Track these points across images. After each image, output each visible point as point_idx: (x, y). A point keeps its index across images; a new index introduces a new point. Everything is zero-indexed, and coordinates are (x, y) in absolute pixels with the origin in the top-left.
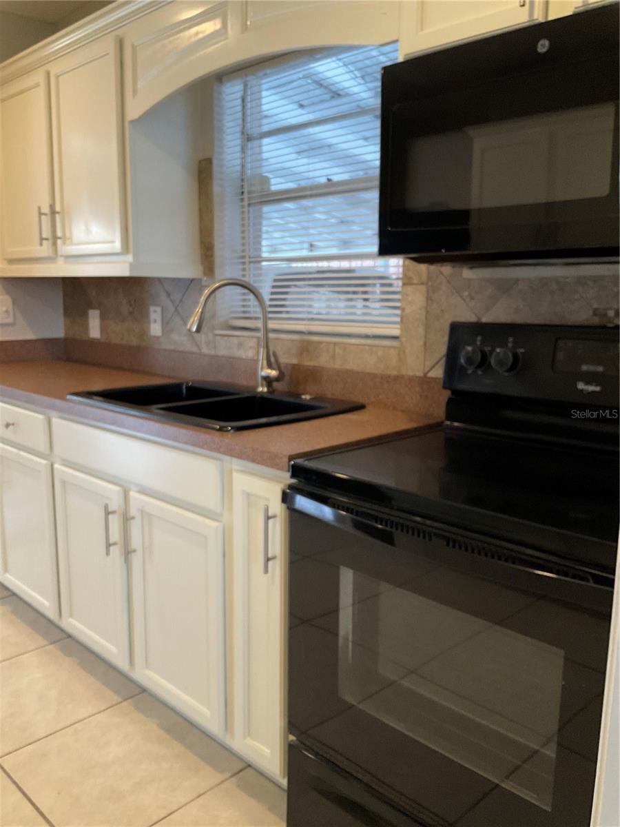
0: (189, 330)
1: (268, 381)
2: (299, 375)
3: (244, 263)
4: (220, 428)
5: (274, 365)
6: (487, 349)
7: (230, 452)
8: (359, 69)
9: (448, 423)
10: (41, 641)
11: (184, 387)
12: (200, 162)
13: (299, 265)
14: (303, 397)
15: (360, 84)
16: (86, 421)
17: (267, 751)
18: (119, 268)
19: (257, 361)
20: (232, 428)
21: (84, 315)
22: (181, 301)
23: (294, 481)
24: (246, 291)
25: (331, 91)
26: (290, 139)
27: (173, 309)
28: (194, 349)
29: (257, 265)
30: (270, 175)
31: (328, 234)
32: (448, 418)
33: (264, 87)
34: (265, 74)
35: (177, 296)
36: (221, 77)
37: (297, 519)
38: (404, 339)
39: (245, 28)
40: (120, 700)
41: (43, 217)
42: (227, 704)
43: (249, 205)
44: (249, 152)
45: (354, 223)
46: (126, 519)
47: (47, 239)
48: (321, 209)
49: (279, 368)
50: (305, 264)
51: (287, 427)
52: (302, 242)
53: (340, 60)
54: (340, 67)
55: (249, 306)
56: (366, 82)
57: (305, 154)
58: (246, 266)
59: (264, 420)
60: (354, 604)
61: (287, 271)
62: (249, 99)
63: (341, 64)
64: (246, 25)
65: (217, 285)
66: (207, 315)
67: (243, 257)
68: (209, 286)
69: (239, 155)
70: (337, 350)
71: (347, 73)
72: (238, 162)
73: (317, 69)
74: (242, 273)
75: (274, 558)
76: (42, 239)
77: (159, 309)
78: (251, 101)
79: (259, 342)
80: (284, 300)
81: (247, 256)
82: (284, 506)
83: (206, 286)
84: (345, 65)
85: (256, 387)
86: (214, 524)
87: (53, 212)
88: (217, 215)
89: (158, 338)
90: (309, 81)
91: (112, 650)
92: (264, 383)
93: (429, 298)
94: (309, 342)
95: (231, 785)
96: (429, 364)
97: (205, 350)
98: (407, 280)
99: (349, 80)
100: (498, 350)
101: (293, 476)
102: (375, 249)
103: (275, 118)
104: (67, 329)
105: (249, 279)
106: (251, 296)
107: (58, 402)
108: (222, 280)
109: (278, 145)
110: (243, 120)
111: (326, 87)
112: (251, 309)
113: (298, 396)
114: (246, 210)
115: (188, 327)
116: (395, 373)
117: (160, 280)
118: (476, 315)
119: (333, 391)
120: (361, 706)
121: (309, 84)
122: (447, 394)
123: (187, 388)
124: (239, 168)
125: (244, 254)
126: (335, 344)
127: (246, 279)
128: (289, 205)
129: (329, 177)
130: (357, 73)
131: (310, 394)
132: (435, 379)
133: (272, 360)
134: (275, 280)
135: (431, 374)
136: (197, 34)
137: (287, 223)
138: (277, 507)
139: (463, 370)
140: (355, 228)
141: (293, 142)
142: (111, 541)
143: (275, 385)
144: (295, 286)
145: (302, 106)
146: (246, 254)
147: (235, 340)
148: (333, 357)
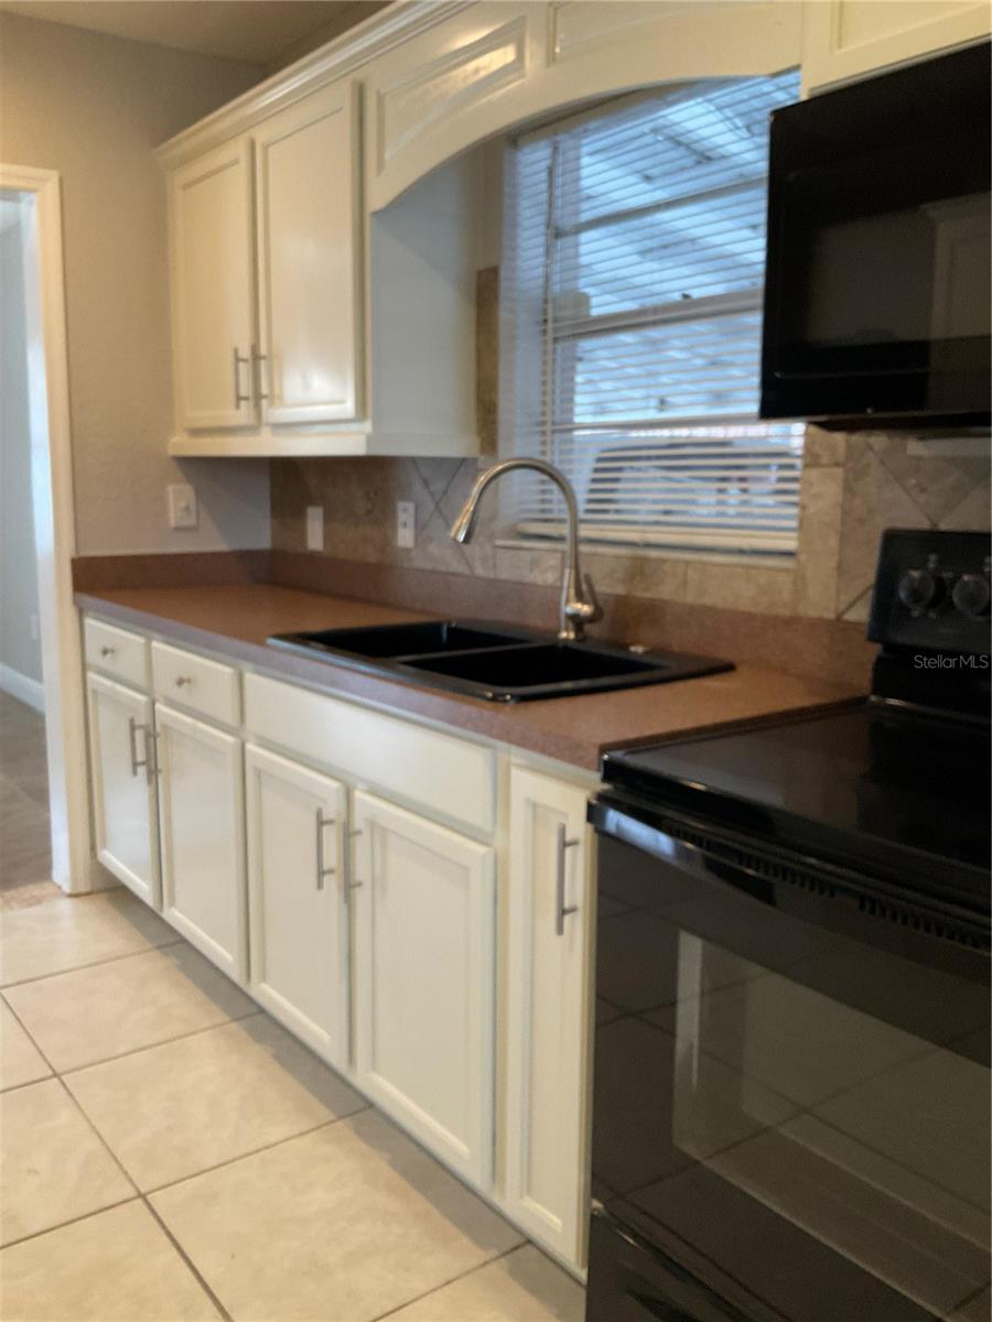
0: (455, 540)
1: (577, 621)
2: (624, 614)
3: (544, 433)
4: (494, 695)
5: (587, 596)
6: (947, 575)
7: (507, 736)
8: (740, 115)
9: (873, 698)
10: (220, 1017)
11: (445, 628)
12: (480, 274)
13: (642, 434)
14: (633, 649)
15: (743, 139)
16: (294, 679)
17: (556, 1221)
18: (350, 443)
19: (561, 588)
20: (513, 696)
21: (300, 515)
22: (445, 493)
23: (606, 786)
24: (545, 477)
25: (695, 152)
26: (627, 232)
27: (432, 507)
28: (462, 569)
29: (567, 436)
30: (590, 291)
31: (692, 382)
32: (874, 692)
33: (585, 150)
34: (586, 131)
35: (438, 487)
36: (515, 137)
37: (610, 848)
38: (803, 557)
39: (551, 58)
40: (332, 1117)
41: (241, 365)
42: (496, 1139)
43: (556, 340)
44: (558, 256)
45: (732, 364)
46: (348, 834)
47: (246, 399)
48: (677, 342)
49: (595, 603)
50: (651, 433)
51: (602, 697)
52: (648, 397)
53: (710, 101)
54: (711, 112)
55: (550, 501)
56: (753, 135)
57: (649, 256)
58: (548, 438)
59: (568, 685)
60: (703, 994)
61: (618, 444)
62: (559, 170)
63: (712, 108)
64: (554, 53)
65: (500, 467)
66: (482, 514)
67: (543, 423)
68: (486, 470)
69: (541, 260)
70: (690, 572)
71: (722, 121)
72: (540, 271)
73: (671, 117)
74: (540, 448)
75: (573, 910)
76: (239, 398)
77: (411, 506)
78: (564, 173)
79: (563, 559)
80: (612, 491)
81: (550, 423)
82: (590, 827)
83: (481, 470)
84: (719, 109)
85: (558, 632)
86: (481, 849)
87: (256, 357)
88: (503, 357)
89: (408, 550)
90: (660, 138)
91: (322, 1036)
92: (571, 625)
93: (848, 490)
94: (645, 559)
95: (498, 1270)
96: (846, 598)
97: (480, 571)
98: (811, 458)
99: (724, 133)
100: (966, 578)
101: (606, 778)
102: (754, 408)
103: (603, 199)
104: (274, 536)
105: (554, 459)
106: (554, 487)
107: (253, 649)
108: (509, 460)
109: (610, 242)
110: (550, 206)
111: (688, 146)
112: (553, 506)
113: (625, 647)
114: (550, 346)
115: (452, 534)
116: (786, 613)
117: (413, 460)
118: (930, 519)
119: (681, 640)
120: (708, 1164)
121: (658, 141)
122: (876, 649)
123: (449, 629)
124: (541, 281)
125: (544, 419)
126: (687, 563)
127: (547, 458)
128: (626, 338)
129: (687, 292)
130: (739, 122)
131: (644, 644)
132: (855, 625)
133: (584, 587)
134: (599, 460)
135: (851, 616)
136: (477, 71)
137: (622, 367)
138: (579, 828)
139: (904, 610)
140: (735, 372)
141: (634, 236)
142: (326, 867)
143: (588, 628)
144: (632, 468)
145: (648, 178)
146: (548, 418)
147: (527, 556)
148: (685, 583)
